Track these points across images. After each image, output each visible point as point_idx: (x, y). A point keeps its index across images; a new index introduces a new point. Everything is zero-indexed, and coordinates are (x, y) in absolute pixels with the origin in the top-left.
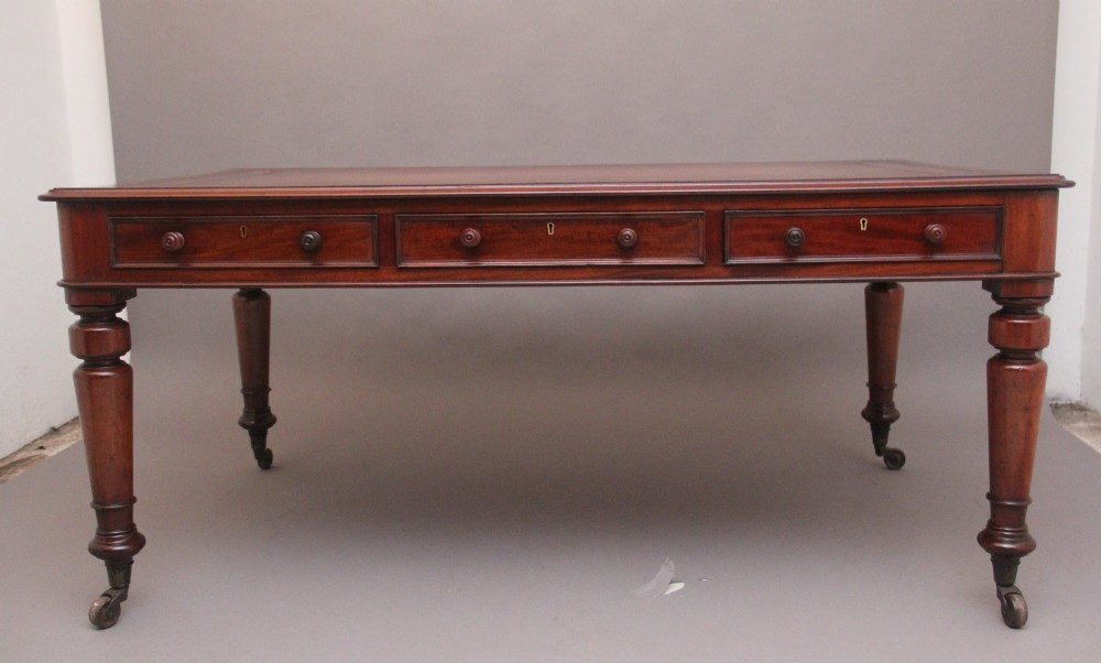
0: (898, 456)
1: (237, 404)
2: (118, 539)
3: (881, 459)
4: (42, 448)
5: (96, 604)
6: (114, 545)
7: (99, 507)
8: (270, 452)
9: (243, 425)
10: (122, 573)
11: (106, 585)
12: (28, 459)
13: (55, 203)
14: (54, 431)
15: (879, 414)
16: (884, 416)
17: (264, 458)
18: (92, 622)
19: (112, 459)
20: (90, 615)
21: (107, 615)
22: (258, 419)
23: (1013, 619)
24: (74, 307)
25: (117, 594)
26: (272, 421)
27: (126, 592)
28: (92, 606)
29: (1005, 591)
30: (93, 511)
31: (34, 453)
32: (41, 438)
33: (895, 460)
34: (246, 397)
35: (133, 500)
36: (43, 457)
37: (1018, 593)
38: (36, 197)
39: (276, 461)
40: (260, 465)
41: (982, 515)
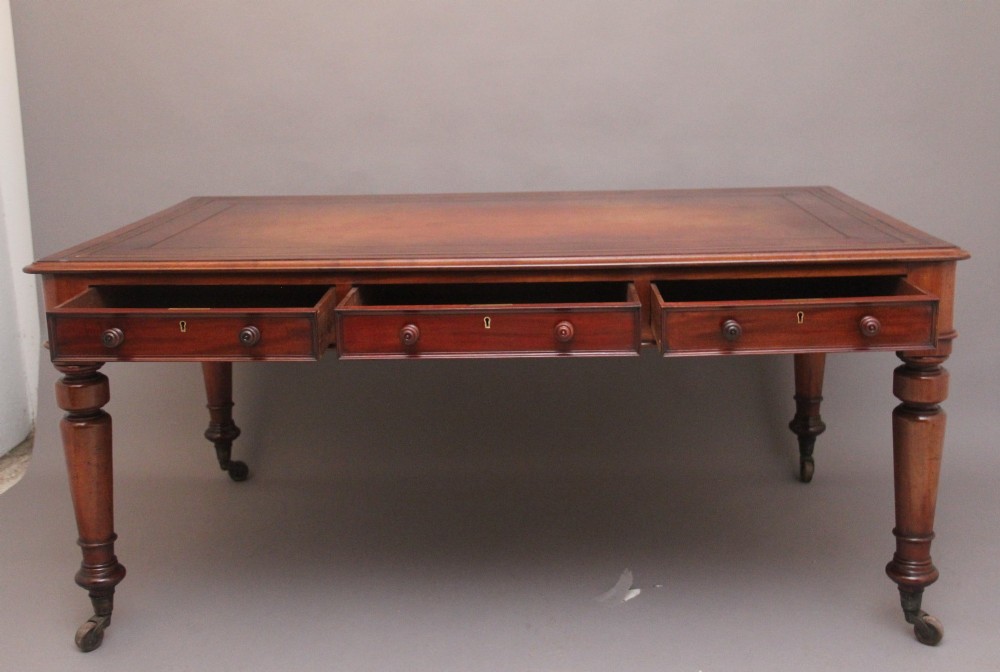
6: (98, 577)
7: (85, 545)
25: (102, 620)
38: (21, 270)
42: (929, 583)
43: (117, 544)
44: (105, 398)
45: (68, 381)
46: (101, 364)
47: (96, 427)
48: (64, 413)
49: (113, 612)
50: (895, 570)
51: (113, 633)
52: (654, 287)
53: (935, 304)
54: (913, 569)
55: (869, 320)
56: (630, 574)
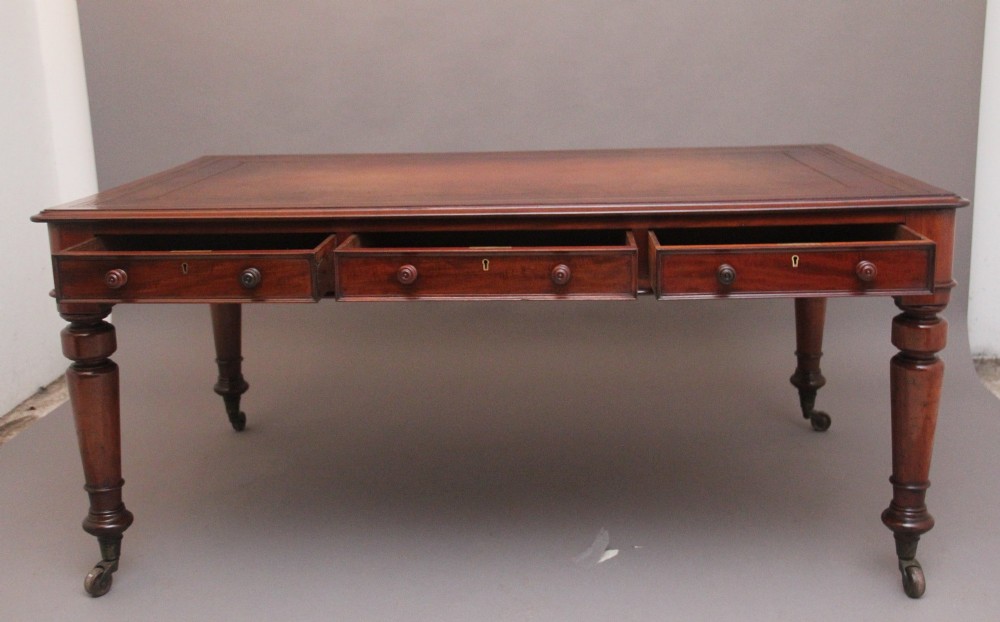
0: (825, 419)
1: (212, 373)
2: (108, 518)
3: (809, 421)
4: (32, 408)
5: (91, 576)
8: (243, 415)
9: (218, 391)
10: (113, 548)
11: (98, 557)
12: (21, 420)
13: (45, 224)
14: (43, 390)
15: (807, 379)
16: (812, 383)
17: (238, 420)
18: (88, 591)
19: (103, 448)
20: (85, 586)
21: (101, 585)
22: (232, 385)
23: (912, 590)
24: (65, 315)
25: (108, 566)
26: (244, 387)
27: (117, 564)
28: (87, 577)
29: (906, 564)
30: (86, 493)
31: (26, 414)
32: (31, 398)
33: (821, 423)
34: (221, 367)
35: (121, 482)
36: (33, 418)
37: (918, 567)
39: (249, 422)
40: (234, 427)
41: (886, 495)
42: (923, 531)
43: (125, 489)
44: (113, 348)
45: (73, 330)
46: (107, 310)
47: (102, 376)
48: (70, 362)
49: (121, 557)
50: (891, 517)
51: (121, 580)
52: (651, 234)
53: (932, 249)
54: (909, 517)
55: (865, 264)
56: (606, 533)
